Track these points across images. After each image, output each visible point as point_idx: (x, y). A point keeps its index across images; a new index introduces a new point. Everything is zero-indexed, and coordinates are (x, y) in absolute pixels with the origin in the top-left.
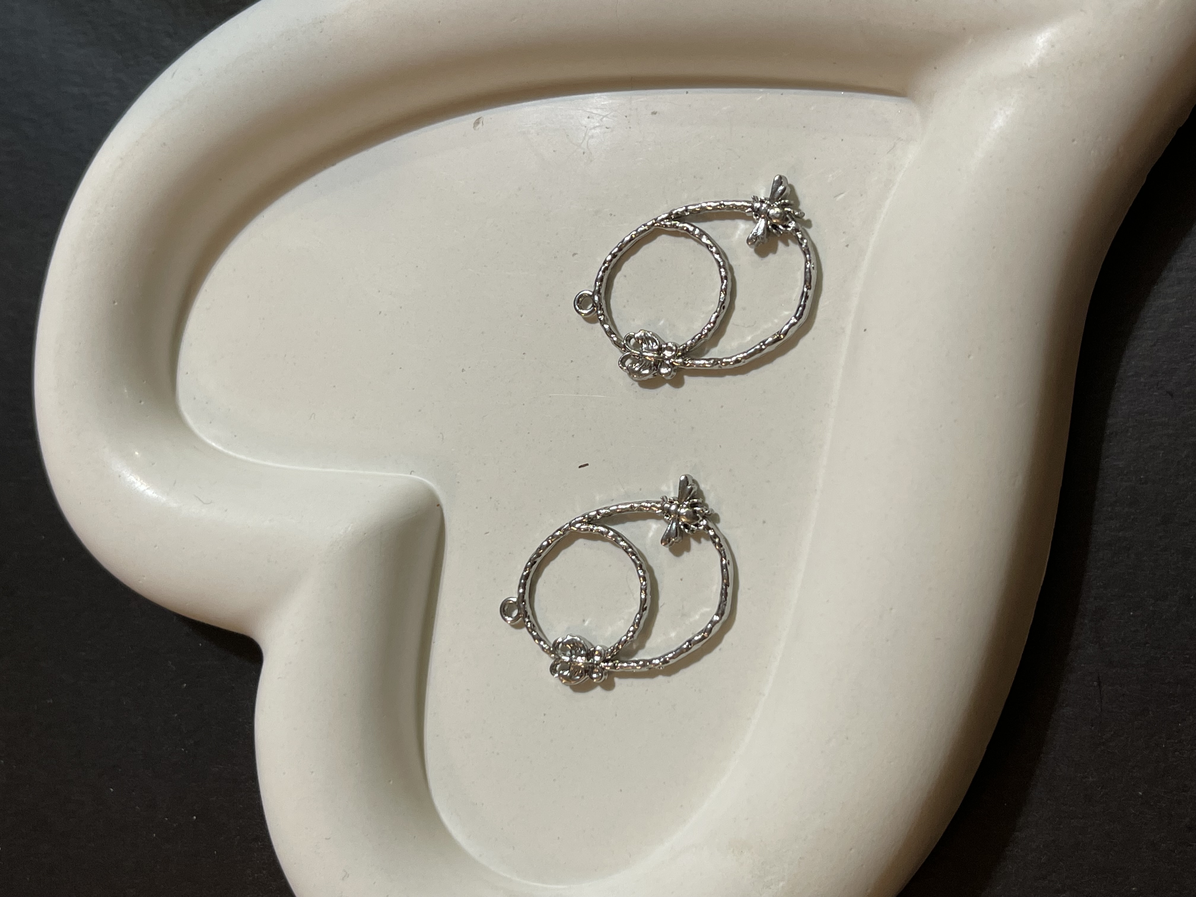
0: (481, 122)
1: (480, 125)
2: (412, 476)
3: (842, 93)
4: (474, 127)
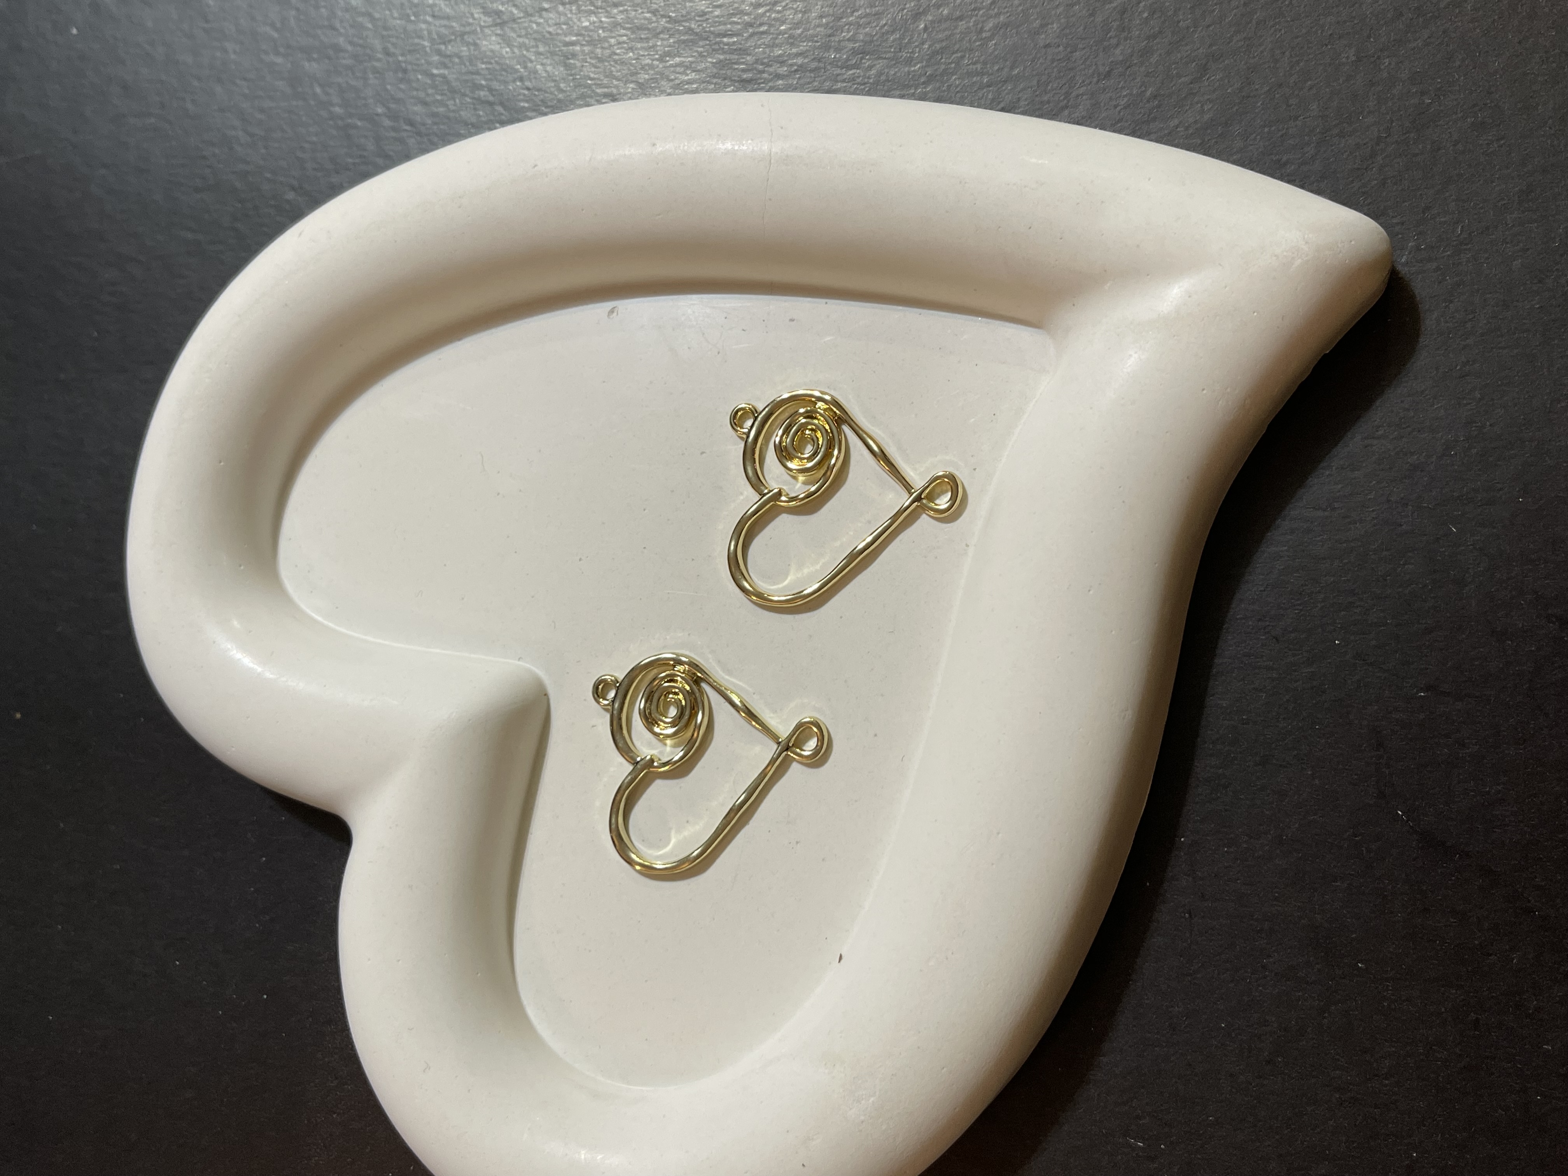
0: (616, 311)
1: (615, 314)
2: (520, 663)
3: (980, 319)
4: (608, 316)
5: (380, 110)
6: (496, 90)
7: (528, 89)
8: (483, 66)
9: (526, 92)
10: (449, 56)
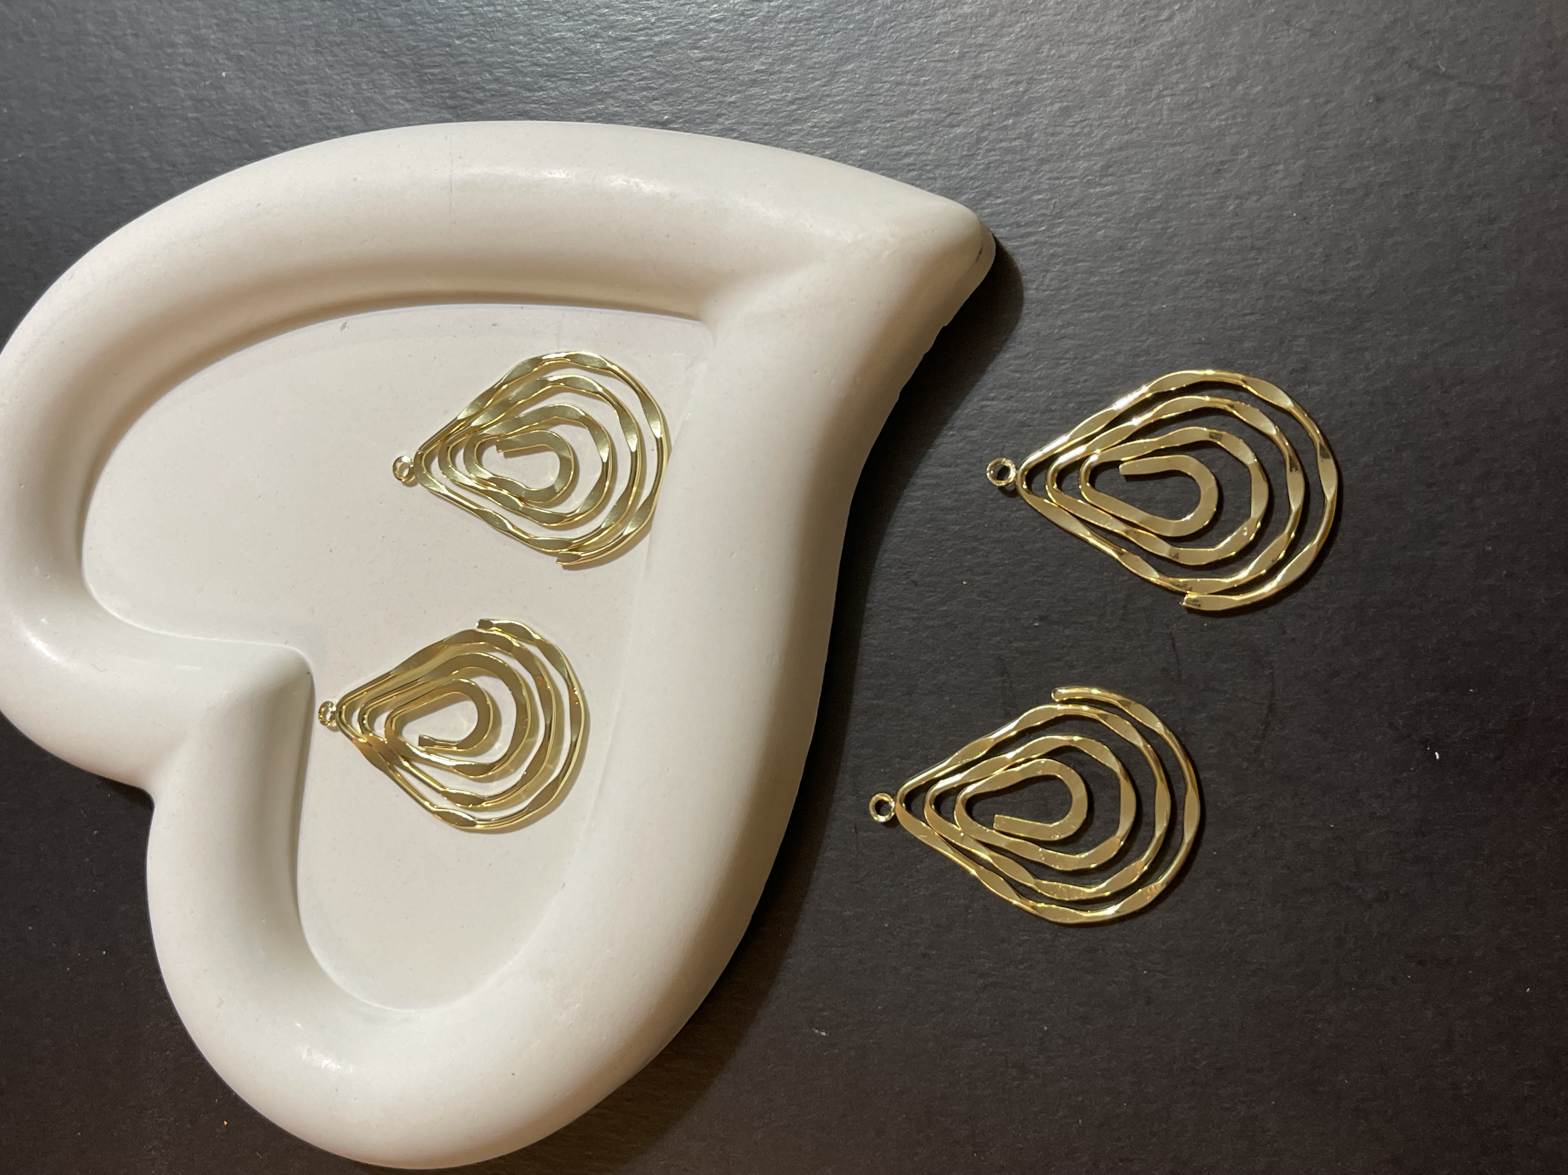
0: (347, 326)
1: (346, 329)
2: (288, 647)
3: (650, 315)
4: (341, 330)
5: (145, 154)
6: (242, 129)
7: (269, 127)
8: (230, 108)
9: (268, 130)
10: (201, 100)
